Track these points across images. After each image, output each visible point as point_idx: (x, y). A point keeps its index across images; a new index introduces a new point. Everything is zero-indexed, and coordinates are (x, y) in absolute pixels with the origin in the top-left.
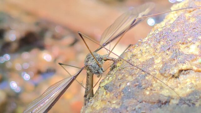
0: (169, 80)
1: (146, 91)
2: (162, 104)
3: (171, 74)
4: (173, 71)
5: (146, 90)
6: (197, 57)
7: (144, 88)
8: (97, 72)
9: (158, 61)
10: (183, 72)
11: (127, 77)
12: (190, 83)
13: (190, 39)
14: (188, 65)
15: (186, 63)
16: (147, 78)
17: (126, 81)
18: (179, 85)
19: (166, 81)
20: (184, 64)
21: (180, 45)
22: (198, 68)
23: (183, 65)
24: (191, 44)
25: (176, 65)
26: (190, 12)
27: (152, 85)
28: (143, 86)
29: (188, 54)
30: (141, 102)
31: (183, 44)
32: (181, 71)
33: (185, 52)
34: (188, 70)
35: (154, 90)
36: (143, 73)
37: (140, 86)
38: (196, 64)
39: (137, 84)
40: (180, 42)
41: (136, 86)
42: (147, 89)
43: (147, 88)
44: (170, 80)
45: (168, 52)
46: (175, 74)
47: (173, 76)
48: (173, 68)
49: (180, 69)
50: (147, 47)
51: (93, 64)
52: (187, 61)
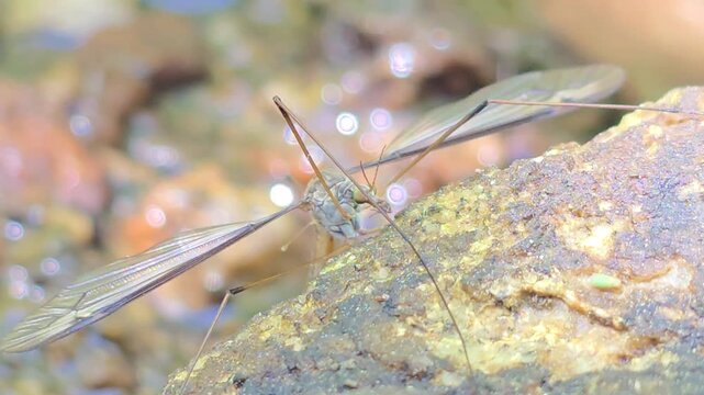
0: (482, 312)
1: (401, 325)
2: (412, 377)
3: (492, 295)
4: (503, 289)
5: (400, 321)
6: (595, 266)
7: (398, 316)
8: (337, 228)
9: (480, 246)
10: (534, 299)
11: (376, 269)
12: (537, 338)
13: (605, 206)
14: (556, 281)
15: (553, 276)
16: (422, 287)
17: (367, 278)
18: (505, 334)
19: (472, 313)
20: (546, 277)
21: (569, 216)
22: (579, 299)
23: (540, 279)
24: (602, 221)
25: (517, 273)
26: (670, 122)
27: (422, 312)
28: (399, 308)
29: (575, 248)
30: (360, 354)
31: (578, 214)
32: (528, 294)
33: (573, 241)
34: (551, 297)
35: (422, 330)
36: (421, 269)
37: (390, 305)
38: (582, 287)
39: (386, 296)
40: (570, 206)
41: (381, 301)
42: (404, 321)
43: (407, 316)
44: (487, 312)
45: (520, 228)
46: (505, 298)
47: (499, 303)
48: (507, 278)
49: (526, 287)
50: (482, 196)
51: (326, 203)
52: (559, 269)
